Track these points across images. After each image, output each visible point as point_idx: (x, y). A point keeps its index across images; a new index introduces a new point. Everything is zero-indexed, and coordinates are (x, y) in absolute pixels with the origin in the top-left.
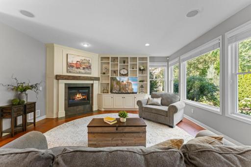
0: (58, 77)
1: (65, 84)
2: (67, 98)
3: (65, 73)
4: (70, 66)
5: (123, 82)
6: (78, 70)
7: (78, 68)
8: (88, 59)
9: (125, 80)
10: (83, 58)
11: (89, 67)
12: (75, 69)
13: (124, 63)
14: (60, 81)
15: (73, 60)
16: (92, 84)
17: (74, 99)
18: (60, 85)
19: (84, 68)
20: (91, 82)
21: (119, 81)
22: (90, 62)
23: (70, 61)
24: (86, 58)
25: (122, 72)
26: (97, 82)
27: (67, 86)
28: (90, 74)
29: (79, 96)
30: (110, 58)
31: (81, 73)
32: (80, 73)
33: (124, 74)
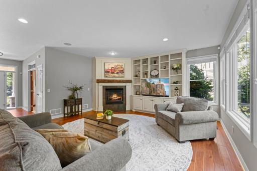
0: (99, 81)
1: (103, 86)
2: (105, 97)
3: (103, 78)
4: (107, 72)
5: (153, 83)
6: (113, 75)
7: (112, 73)
8: (121, 64)
9: (156, 81)
10: (116, 64)
11: (122, 72)
12: (110, 74)
13: (155, 63)
14: (100, 84)
15: (109, 67)
16: (125, 86)
17: (111, 99)
18: (99, 87)
19: (117, 73)
20: (124, 84)
21: (149, 83)
22: (123, 67)
23: (106, 68)
24: (119, 64)
25: (153, 73)
26: (130, 84)
27: (105, 88)
28: (123, 77)
29: (115, 97)
30: (141, 61)
31: (116, 76)
32: (114, 77)
33: (154, 75)
